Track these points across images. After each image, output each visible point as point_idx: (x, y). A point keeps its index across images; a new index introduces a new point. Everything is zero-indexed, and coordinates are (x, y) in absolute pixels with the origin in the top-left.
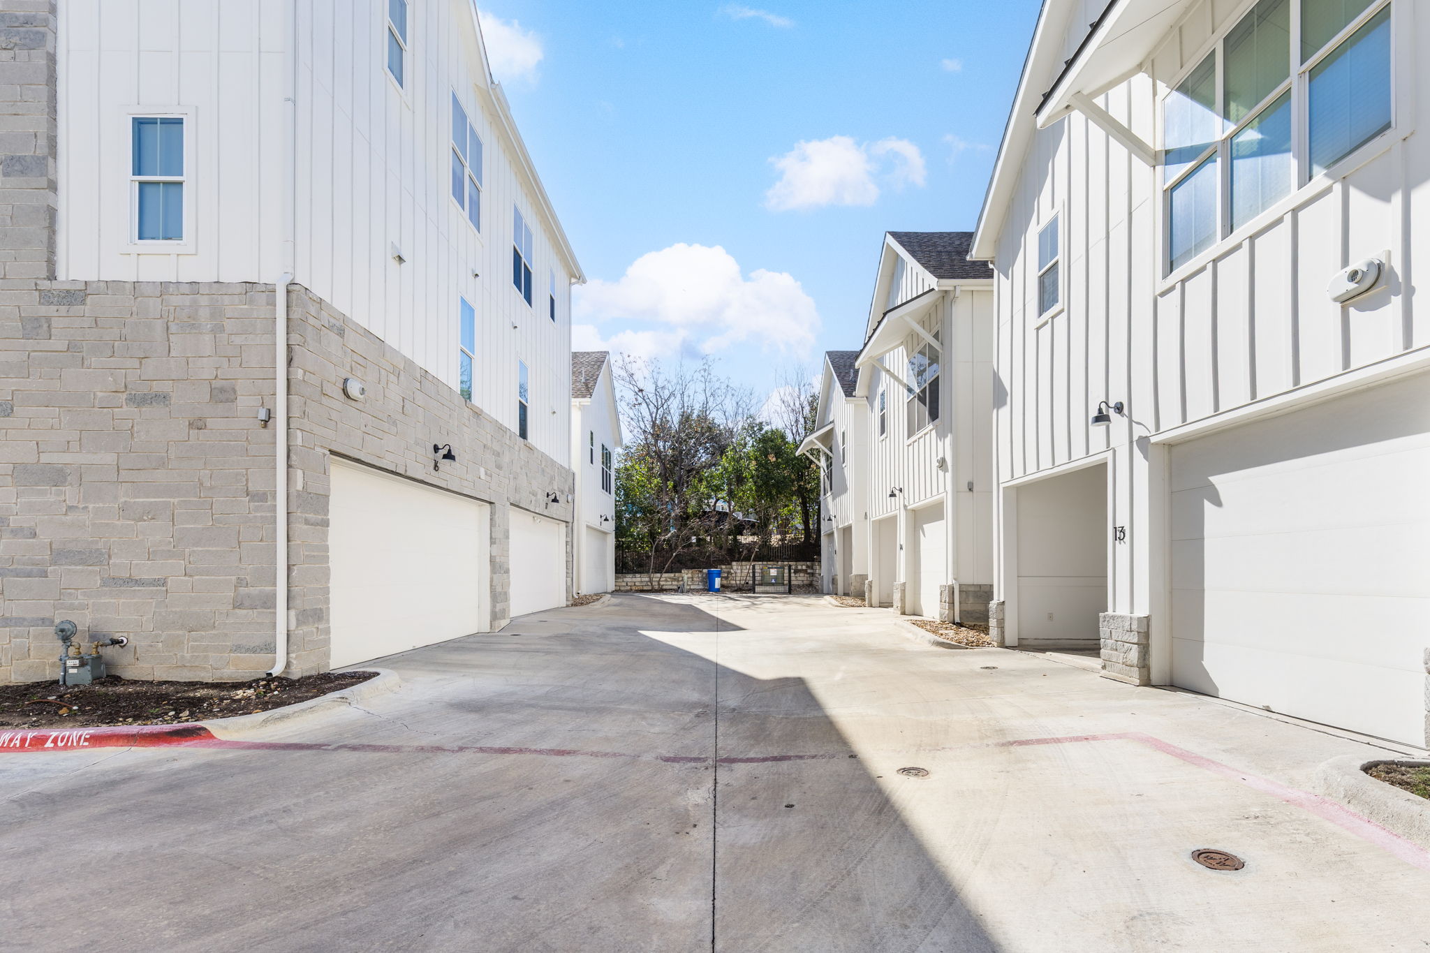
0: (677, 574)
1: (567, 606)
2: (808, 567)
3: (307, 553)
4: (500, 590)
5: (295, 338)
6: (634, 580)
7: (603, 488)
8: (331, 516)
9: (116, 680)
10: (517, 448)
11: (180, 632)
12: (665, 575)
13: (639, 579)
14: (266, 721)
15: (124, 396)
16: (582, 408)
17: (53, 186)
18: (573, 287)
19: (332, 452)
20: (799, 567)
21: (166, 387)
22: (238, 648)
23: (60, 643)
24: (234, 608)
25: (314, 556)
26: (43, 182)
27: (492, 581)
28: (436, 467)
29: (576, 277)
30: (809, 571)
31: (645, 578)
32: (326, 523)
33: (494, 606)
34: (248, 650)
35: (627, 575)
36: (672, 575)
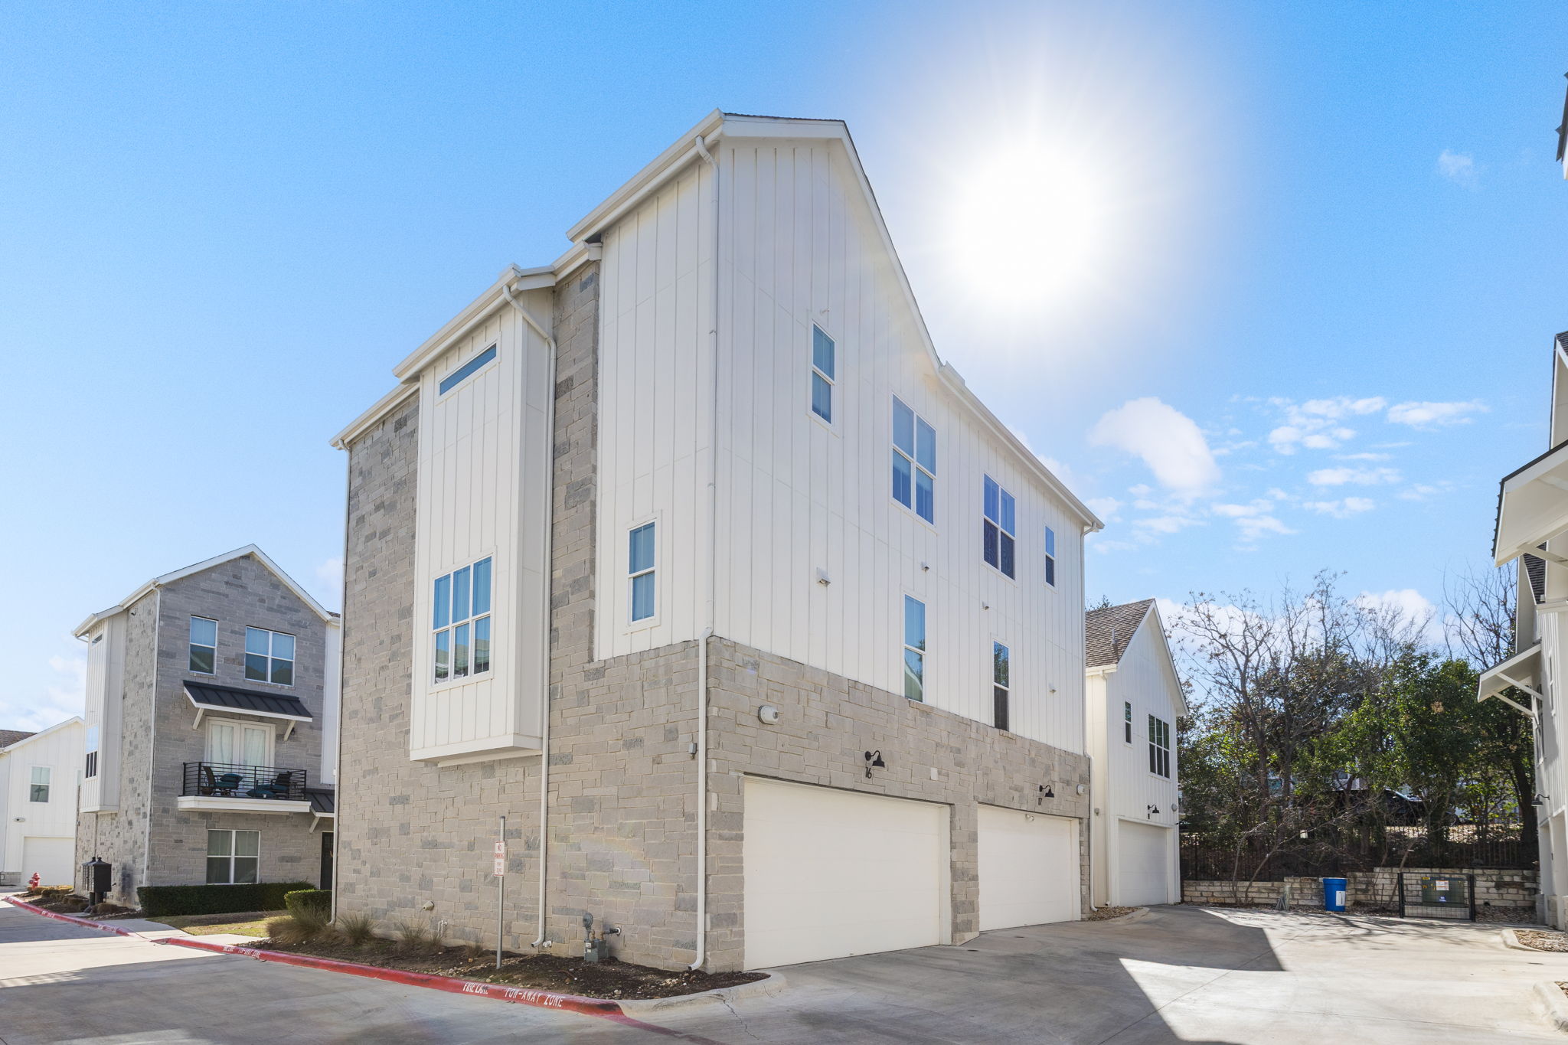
0: (1276, 884)
1: (1083, 920)
2: (1524, 877)
3: (722, 865)
4: (964, 899)
5: (711, 680)
6: (1211, 888)
7: (1153, 770)
8: (745, 831)
9: (613, 960)
10: (988, 740)
11: (646, 927)
12: (1254, 884)
13: (1219, 888)
14: (656, 1007)
15: (621, 742)
16: (1107, 677)
17: (592, 595)
18: (1087, 537)
19: (745, 773)
20: (1507, 879)
21: (640, 733)
22: (677, 944)
23: (584, 928)
24: (676, 910)
25: (728, 867)
26: (587, 594)
27: (952, 890)
28: (868, 774)
29: (1088, 525)
30: (1528, 885)
31: (1227, 887)
32: (741, 838)
33: (954, 917)
34: (682, 946)
35: (1201, 883)
36: (1269, 884)
